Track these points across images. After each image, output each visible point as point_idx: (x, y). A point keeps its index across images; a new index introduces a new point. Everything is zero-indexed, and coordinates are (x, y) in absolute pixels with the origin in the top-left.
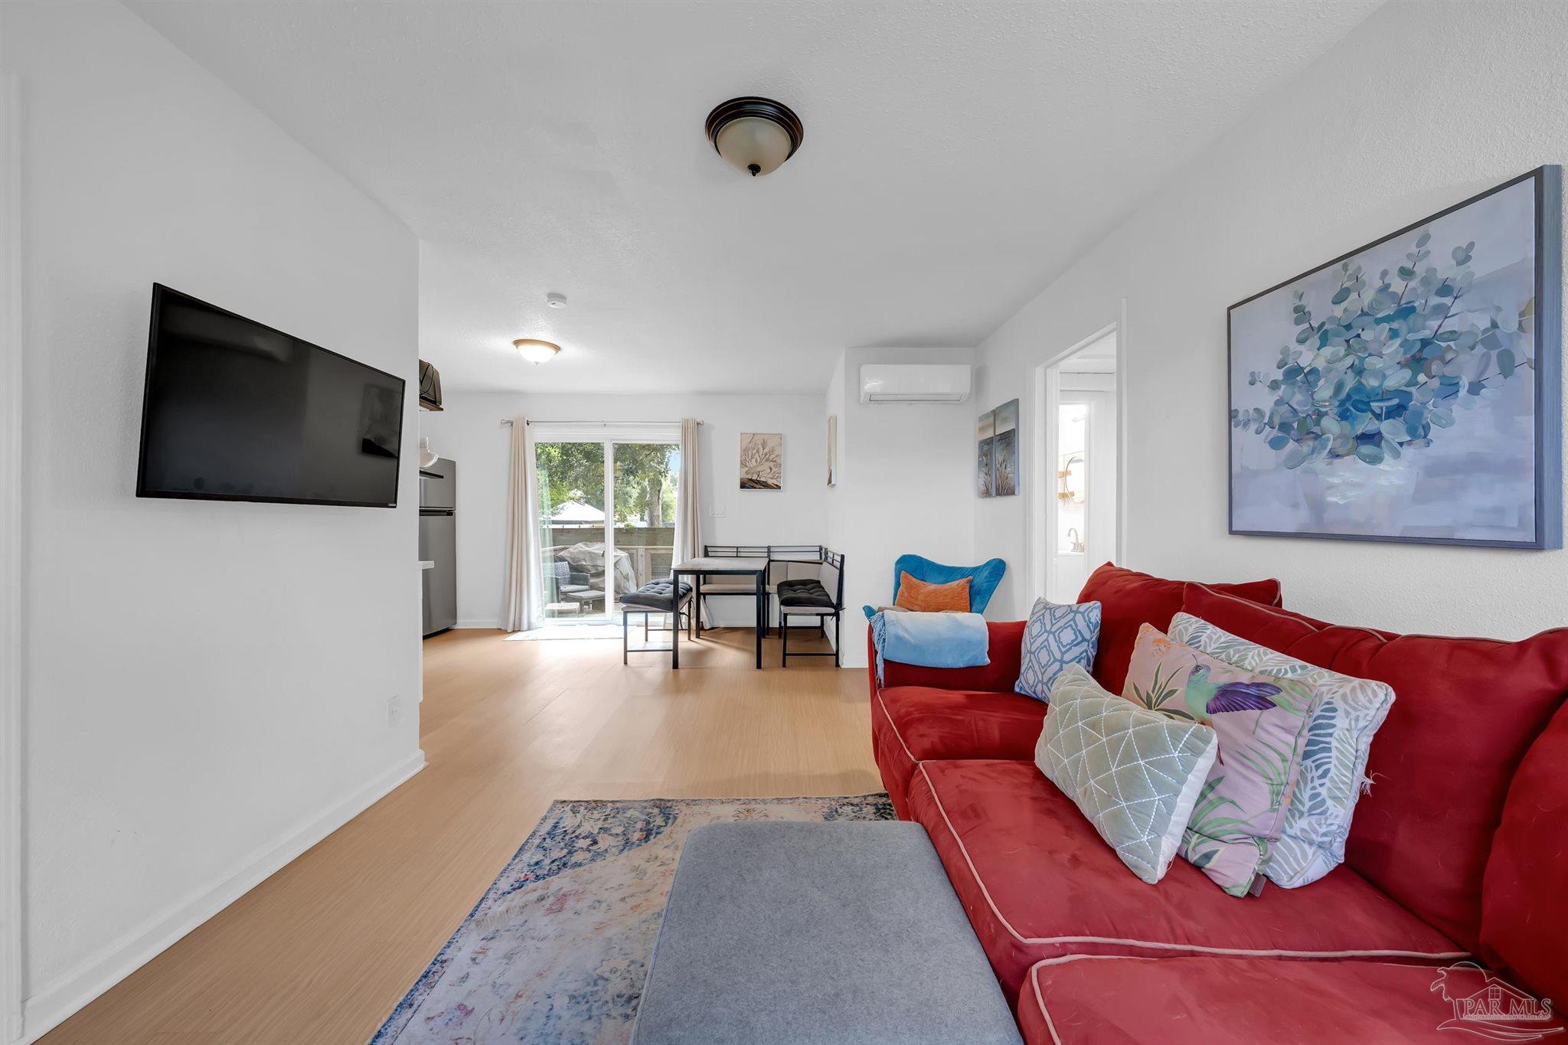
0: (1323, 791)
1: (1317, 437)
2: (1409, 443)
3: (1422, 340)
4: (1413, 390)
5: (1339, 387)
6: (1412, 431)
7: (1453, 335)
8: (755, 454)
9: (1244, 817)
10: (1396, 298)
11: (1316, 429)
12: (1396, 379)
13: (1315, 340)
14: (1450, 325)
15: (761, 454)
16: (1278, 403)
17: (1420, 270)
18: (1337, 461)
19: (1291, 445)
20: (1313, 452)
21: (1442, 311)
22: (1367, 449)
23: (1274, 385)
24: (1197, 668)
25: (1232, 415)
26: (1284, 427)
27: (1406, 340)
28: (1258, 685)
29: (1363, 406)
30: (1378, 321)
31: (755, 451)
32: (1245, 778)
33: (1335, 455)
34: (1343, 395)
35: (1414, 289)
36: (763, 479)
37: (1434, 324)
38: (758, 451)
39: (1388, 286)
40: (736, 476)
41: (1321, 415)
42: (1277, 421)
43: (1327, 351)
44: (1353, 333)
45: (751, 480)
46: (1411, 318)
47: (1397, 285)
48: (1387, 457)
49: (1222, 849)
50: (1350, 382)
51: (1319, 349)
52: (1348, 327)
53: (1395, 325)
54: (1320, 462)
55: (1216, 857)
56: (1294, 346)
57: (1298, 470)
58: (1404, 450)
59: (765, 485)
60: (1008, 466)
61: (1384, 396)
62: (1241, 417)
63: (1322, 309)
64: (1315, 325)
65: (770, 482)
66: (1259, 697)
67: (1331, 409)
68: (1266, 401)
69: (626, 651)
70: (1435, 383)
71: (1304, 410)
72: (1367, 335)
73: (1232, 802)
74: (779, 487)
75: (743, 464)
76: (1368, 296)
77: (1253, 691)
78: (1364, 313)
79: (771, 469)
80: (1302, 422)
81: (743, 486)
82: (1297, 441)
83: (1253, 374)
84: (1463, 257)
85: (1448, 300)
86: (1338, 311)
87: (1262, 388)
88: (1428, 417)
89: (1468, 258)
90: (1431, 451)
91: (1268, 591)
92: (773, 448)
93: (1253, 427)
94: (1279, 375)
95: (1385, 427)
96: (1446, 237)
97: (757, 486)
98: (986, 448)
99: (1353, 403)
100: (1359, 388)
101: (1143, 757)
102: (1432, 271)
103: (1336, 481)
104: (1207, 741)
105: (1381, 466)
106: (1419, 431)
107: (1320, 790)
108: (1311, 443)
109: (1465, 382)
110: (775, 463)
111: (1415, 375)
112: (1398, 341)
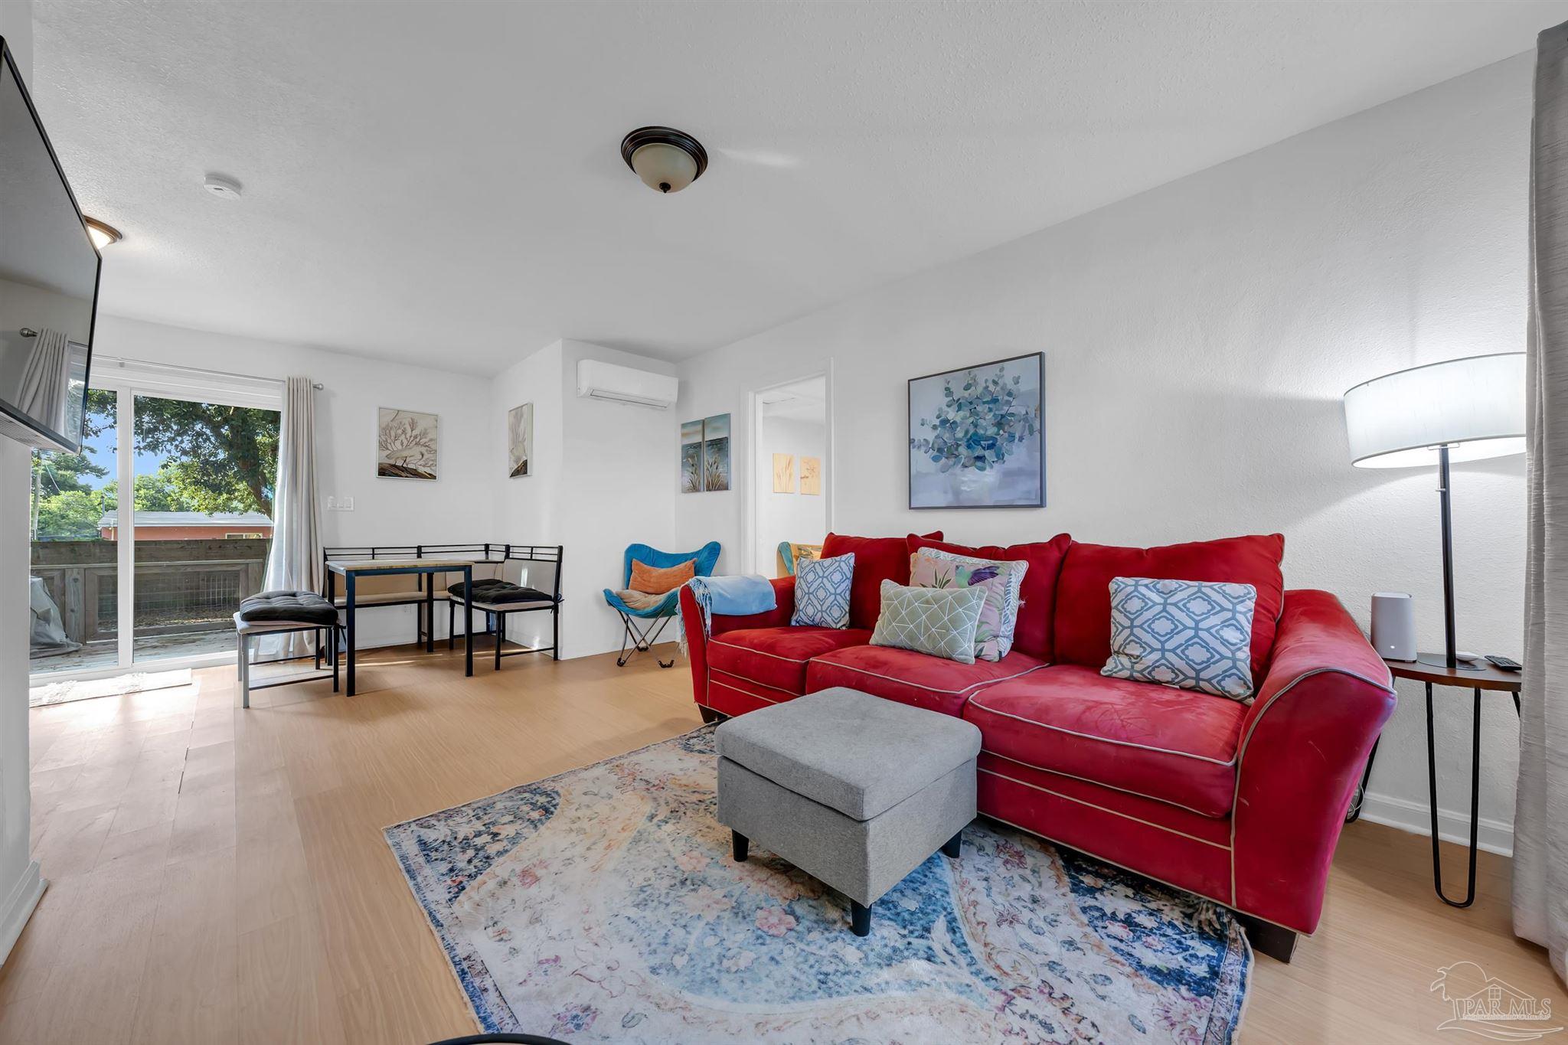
0: (1008, 612)
1: (956, 456)
2: (997, 461)
3: (1002, 415)
4: (998, 437)
5: (967, 432)
6: (997, 456)
7: (1012, 415)
8: (401, 435)
9: (992, 627)
10: (992, 394)
11: (956, 453)
12: (991, 431)
13: (955, 406)
14: (1012, 410)
15: (408, 436)
16: (937, 437)
17: (1000, 382)
18: (966, 469)
19: (944, 460)
20: (954, 464)
21: (1009, 403)
22: (979, 464)
23: (935, 427)
24: (957, 567)
25: (911, 441)
26: (940, 450)
27: (995, 414)
28: (989, 568)
29: (977, 442)
30: (984, 403)
31: (400, 432)
32: (990, 610)
33: (965, 466)
34: (969, 436)
35: (998, 391)
36: (411, 466)
37: (1006, 408)
38: (404, 432)
39: (988, 387)
40: (373, 458)
41: (958, 445)
42: (936, 446)
43: (961, 413)
44: (973, 406)
45: (394, 466)
46: (997, 404)
47: (992, 388)
48: (988, 468)
49: (986, 644)
50: (971, 432)
51: (957, 412)
52: (971, 403)
53: (991, 406)
54: (958, 469)
55: (984, 650)
56: (945, 408)
57: (947, 474)
58: (994, 465)
59: (415, 474)
60: (720, 466)
61: (987, 438)
62: (916, 443)
63: (959, 393)
64: (956, 399)
65: (421, 470)
66: (990, 573)
67: (963, 443)
68: (931, 436)
69: (247, 690)
70: (1006, 435)
71: (950, 442)
72: (979, 409)
73: (988, 623)
74: (434, 477)
75: (383, 446)
76: (980, 390)
77: (987, 571)
78: (977, 398)
79: (423, 455)
80: (949, 448)
81: (383, 472)
82: (947, 458)
83: (923, 420)
84: (1017, 381)
85: (1011, 399)
86: (966, 394)
87: (928, 428)
88: (1004, 450)
89: (1018, 383)
90: (1005, 466)
91: (939, 535)
92: (426, 430)
93: (923, 449)
94: (937, 422)
95: (987, 453)
96: (1011, 370)
97: (403, 474)
98: (691, 451)
99: (973, 441)
100: (976, 433)
101: (960, 607)
102: (1005, 384)
103: (965, 479)
104: (985, 593)
105: (986, 472)
106: (1000, 457)
107: (1007, 612)
108: (953, 459)
109: (1017, 436)
110: (430, 449)
111: (999, 430)
112: (992, 414)
